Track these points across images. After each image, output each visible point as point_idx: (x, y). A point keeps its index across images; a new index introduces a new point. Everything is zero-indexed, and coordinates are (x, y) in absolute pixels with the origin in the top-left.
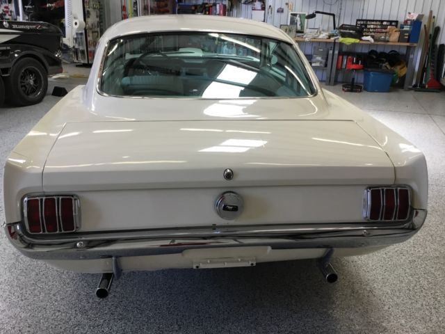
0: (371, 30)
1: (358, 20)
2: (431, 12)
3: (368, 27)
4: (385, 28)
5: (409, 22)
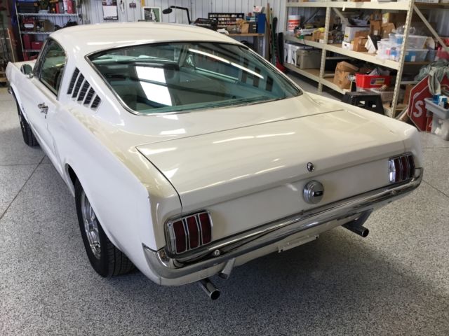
0: (223, 23)
1: (209, 14)
2: (268, 5)
3: (220, 19)
4: (234, 20)
5: (253, 15)
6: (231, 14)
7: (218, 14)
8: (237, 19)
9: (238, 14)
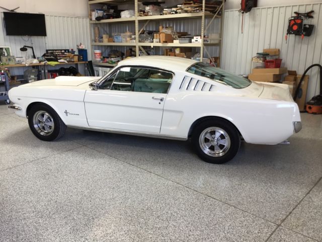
1: (47, 50)
4: (63, 54)
6: (61, 50)
7: (53, 50)
8: (65, 53)
9: (65, 50)
